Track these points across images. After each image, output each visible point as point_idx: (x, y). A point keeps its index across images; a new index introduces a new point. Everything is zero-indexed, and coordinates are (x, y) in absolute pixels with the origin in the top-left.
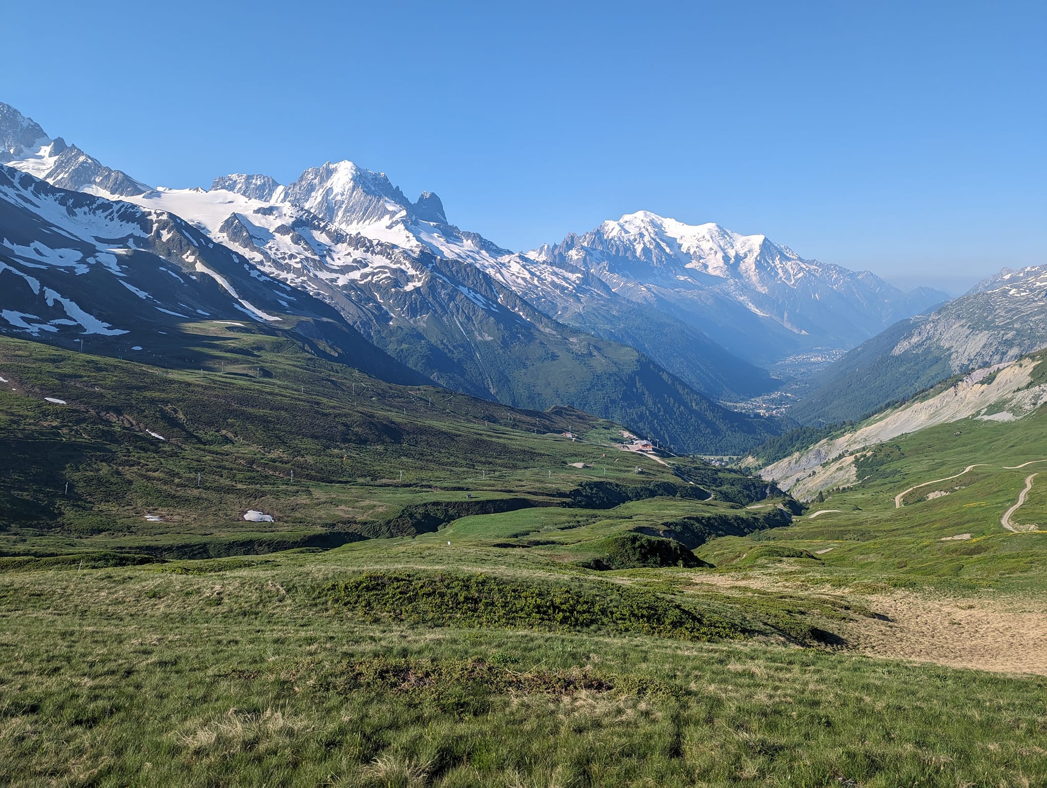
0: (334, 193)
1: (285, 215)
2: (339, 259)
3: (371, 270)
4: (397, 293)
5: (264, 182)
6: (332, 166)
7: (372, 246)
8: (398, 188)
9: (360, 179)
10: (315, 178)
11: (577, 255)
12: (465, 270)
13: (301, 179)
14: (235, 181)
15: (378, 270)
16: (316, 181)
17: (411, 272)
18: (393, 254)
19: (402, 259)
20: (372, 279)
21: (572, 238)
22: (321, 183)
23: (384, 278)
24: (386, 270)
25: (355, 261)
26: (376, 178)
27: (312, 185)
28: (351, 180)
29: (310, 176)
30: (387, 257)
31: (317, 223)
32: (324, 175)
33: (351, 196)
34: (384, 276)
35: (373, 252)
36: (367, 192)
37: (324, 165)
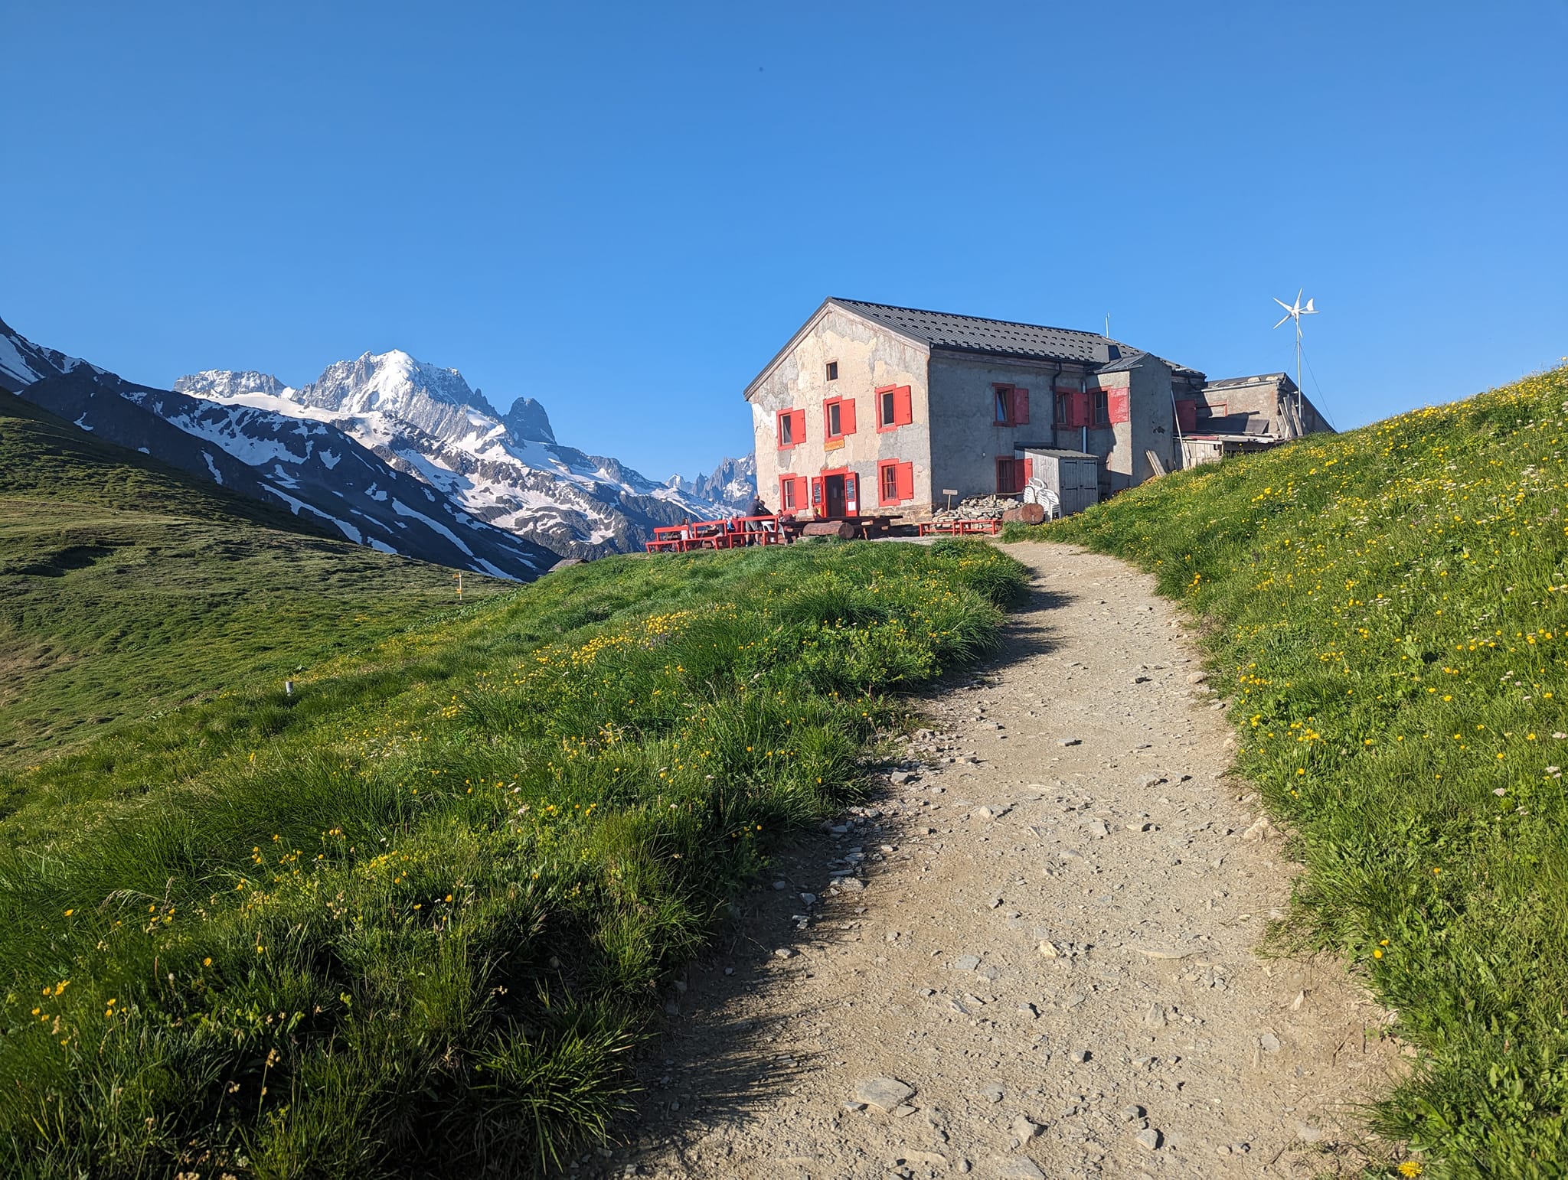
0: (381, 400)
1: (375, 430)
2: (474, 497)
3: (530, 513)
4: (580, 547)
5: (262, 384)
6: (374, 359)
7: (520, 476)
8: (478, 391)
9: (421, 378)
10: (348, 377)
11: (740, 490)
12: (665, 511)
13: (324, 378)
14: (212, 382)
15: (541, 513)
16: (350, 381)
17: (592, 515)
18: (556, 489)
19: (572, 496)
20: (535, 527)
21: (731, 465)
22: (357, 384)
23: (555, 526)
24: (554, 513)
25: (500, 499)
26: (444, 376)
27: (342, 388)
28: (408, 379)
29: (340, 374)
30: (547, 494)
31: (426, 444)
32: (363, 372)
33: (408, 404)
34: (552, 522)
35: (524, 487)
36: (436, 398)
37: (362, 357)
